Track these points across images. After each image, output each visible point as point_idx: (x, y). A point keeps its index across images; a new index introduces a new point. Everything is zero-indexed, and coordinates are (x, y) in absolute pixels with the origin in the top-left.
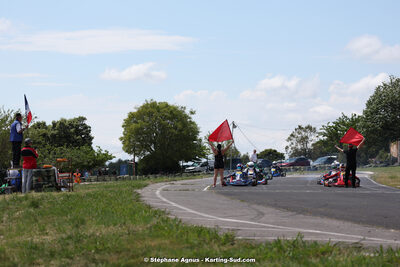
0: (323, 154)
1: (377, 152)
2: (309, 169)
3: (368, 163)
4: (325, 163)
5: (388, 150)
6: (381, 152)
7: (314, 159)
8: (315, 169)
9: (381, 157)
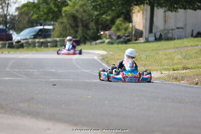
0: (32, 24)
1: (113, 22)
2: (11, 46)
3: (99, 37)
4: (35, 37)
5: (129, 19)
6: (118, 21)
7: (19, 31)
8: (20, 45)
9: (119, 30)
